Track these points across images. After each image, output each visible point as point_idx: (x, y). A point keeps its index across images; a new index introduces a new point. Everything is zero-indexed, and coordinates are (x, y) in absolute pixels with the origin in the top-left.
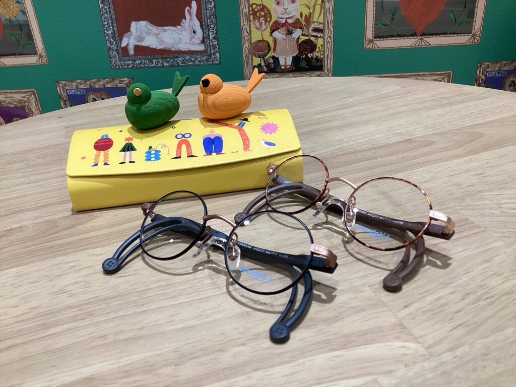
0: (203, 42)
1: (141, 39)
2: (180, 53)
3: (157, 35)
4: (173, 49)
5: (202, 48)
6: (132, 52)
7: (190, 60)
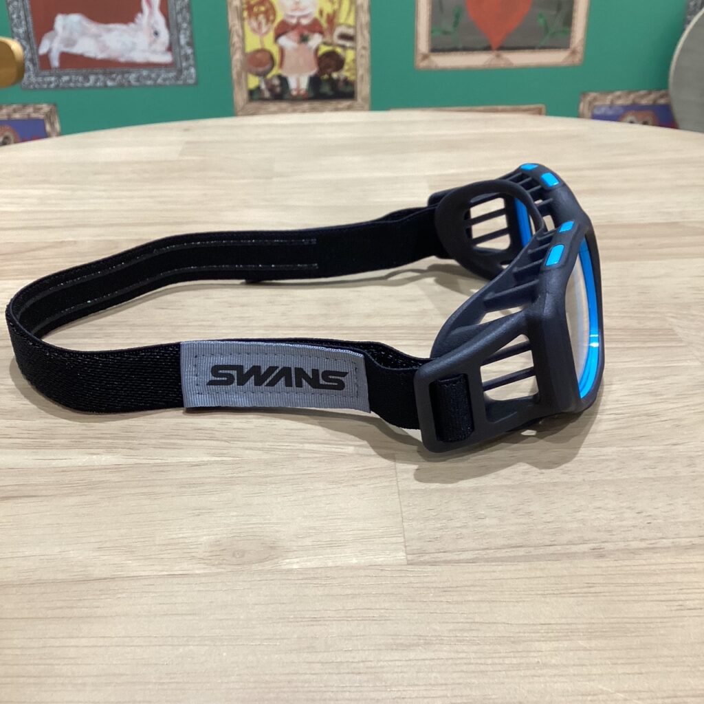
0: (170, 49)
1: (71, 42)
2: (133, 65)
3: (96, 37)
4: (122, 60)
5: (167, 58)
6: (55, 63)
7: (149, 77)
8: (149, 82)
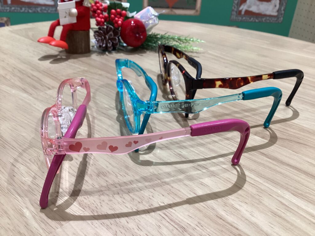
8: (45, 12)
